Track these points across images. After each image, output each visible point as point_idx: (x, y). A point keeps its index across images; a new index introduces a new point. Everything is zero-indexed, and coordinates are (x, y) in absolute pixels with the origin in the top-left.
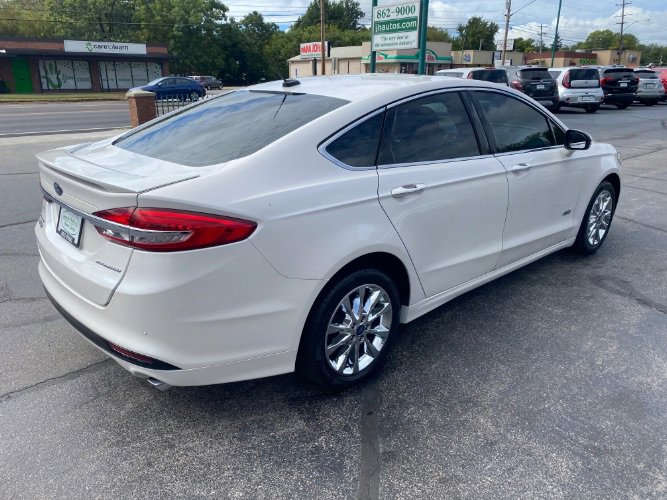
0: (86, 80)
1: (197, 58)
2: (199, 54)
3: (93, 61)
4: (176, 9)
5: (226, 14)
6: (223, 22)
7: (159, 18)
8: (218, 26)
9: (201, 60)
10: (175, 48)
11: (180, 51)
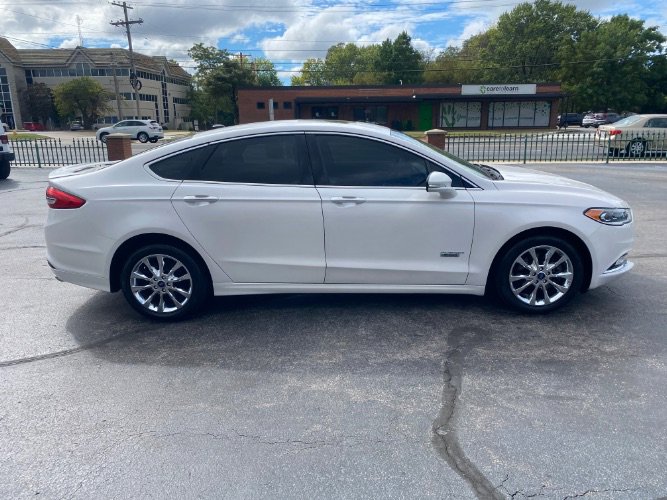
0: (476, 119)
1: (614, 94)
2: (618, 89)
3: (485, 101)
4: (602, 45)
5: (662, 44)
6: (657, 53)
7: (580, 55)
8: (648, 58)
9: (619, 97)
10: (591, 86)
11: (596, 88)
